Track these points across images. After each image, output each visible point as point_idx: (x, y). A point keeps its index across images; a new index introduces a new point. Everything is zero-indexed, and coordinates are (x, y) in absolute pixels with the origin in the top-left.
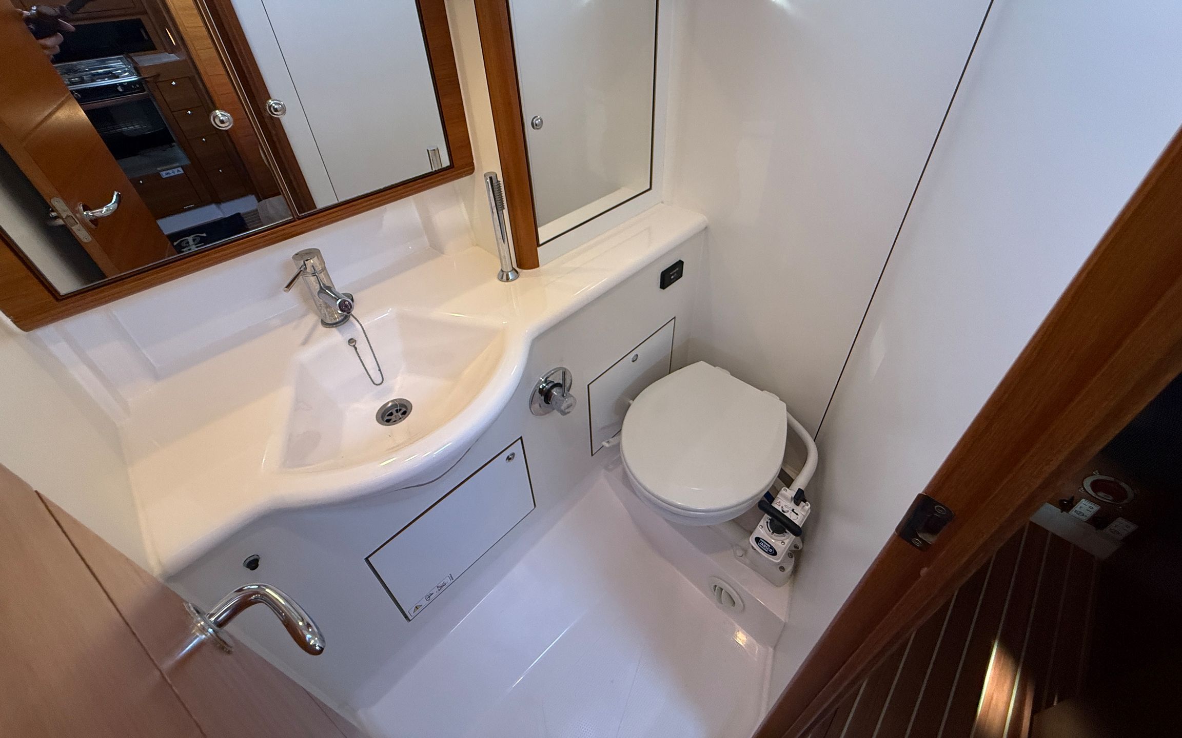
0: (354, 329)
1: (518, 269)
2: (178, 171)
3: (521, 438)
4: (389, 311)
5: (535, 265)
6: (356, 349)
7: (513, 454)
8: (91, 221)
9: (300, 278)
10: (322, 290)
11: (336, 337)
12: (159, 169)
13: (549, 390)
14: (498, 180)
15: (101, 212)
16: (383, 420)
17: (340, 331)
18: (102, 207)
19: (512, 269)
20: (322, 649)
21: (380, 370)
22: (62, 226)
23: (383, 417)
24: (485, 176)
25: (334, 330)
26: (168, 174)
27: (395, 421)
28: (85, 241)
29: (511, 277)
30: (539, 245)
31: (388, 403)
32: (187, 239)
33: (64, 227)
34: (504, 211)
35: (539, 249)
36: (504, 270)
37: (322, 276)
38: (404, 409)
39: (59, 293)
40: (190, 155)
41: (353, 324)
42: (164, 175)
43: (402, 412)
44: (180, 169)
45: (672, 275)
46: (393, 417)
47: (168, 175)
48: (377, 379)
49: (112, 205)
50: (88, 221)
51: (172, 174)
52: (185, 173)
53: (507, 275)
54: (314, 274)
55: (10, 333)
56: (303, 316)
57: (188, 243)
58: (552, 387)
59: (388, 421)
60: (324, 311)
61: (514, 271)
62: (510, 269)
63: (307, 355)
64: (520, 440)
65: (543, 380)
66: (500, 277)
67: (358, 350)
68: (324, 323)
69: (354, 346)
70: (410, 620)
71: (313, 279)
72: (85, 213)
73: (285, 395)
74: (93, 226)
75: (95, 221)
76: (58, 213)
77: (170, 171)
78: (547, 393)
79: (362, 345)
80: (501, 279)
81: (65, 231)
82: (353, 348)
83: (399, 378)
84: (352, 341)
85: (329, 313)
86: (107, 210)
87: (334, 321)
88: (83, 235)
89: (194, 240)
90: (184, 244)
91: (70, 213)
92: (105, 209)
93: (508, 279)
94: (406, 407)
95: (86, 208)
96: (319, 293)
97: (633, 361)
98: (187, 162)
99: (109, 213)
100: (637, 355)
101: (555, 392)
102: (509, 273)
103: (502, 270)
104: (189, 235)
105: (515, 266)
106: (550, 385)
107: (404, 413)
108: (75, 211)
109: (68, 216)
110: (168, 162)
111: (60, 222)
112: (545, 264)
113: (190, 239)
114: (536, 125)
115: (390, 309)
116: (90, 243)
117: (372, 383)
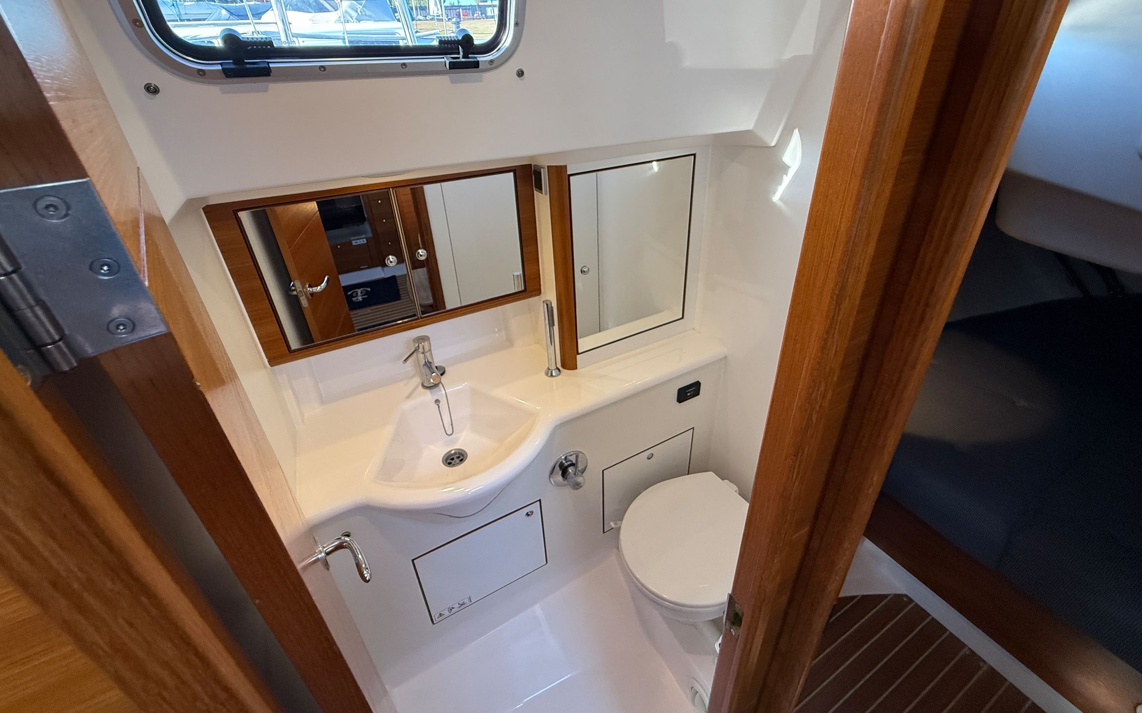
0: (440, 393)
1: (561, 368)
2: (363, 241)
3: (540, 500)
4: (464, 385)
5: (574, 367)
6: (439, 407)
7: (532, 512)
8: (310, 294)
9: (415, 354)
10: (425, 364)
11: (428, 397)
12: (352, 239)
13: (566, 468)
14: (552, 306)
15: (316, 289)
16: (446, 462)
17: (431, 393)
18: (317, 286)
19: (556, 368)
20: (369, 580)
21: (452, 425)
22: (295, 295)
23: (446, 460)
24: (543, 302)
25: (428, 391)
26: (357, 242)
27: (454, 465)
28: (304, 306)
29: (554, 374)
30: (578, 354)
31: (451, 451)
32: (356, 291)
33: (296, 296)
34: (554, 327)
35: (578, 356)
36: (550, 368)
37: (428, 354)
38: (462, 458)
39: (291, 348)
40: (374, 231)
41: (440, 388)
42: (354, 243)
43: (460, 459)
44: (365, 240)
45: (688, 393)
46: (453, 462)
47: (357, 244)
48: (449, 432)
49: (324, 285)
50: (309, 292)
51: (359, 243)
52: (367, 243)
53: (552, 372)
54: (423, 353)
55: (265, 367)
56: (412, 377)
57: (357, 294)
58: (570, 465)
59: (450, 463)
60: (424, 377)
61: (557, 370)
62: (554, 367)
63: (408, 405)
64: (538, 502)
65: (563, 457)
66: (546, 372)
67: (440, 408)
68: (423, 386)
69: (438, 405)
70: (433, 624)
71: (422, 356)
72: (308, 289)
73: (388, 431)
74: (310, 297)
75: (312, 294)
76: (296, 288)
77: (358, 241)
78: (564, 469)
79: (443, 404)
80: (547, 374)
81: (296, 298)
82: (437, 406)
83: (464, 434)
84: (437, 401)
85: (427, 379)
86: (320, 288)
87: (429, 385)
88: (304, 302)
89: (361, 293)
90: (354, 294)
91: (301, 289)
92: (319, 287)
93: (552, 375)
94: (463, 455)
95: (310, 286)
96: (424, 365)
97: (649, 459)
98: (370, 235)
99: (320, 290)
100: (653, 455)
101: (570, 470)
102: (553, 371)
103: (548, 369)
104: (359, 288)
105: (559, 366)
106: (569, 463)
107: (461, 460)
108: (303, 287)
109: (300, 291)
110: (358, 234)
111: (295, 293)
112: (583, 368)
113: (359, 291)
114: (584, 271)
115: (466, 383)
116: (307, 308)
117: (445, 433)
